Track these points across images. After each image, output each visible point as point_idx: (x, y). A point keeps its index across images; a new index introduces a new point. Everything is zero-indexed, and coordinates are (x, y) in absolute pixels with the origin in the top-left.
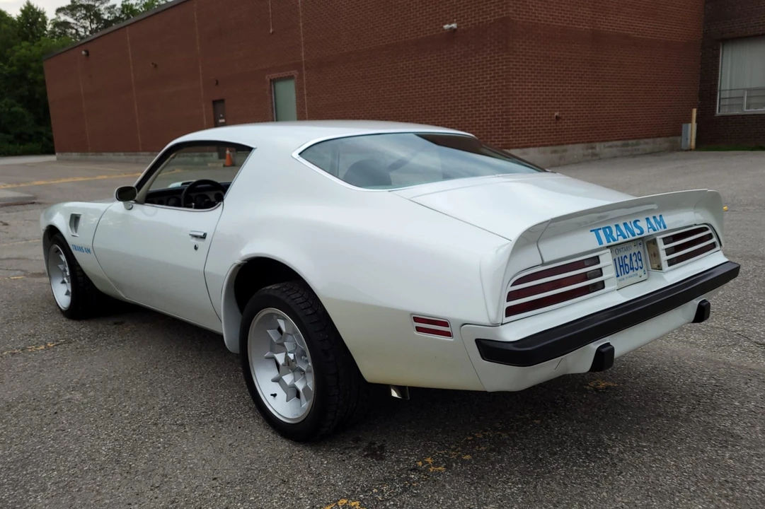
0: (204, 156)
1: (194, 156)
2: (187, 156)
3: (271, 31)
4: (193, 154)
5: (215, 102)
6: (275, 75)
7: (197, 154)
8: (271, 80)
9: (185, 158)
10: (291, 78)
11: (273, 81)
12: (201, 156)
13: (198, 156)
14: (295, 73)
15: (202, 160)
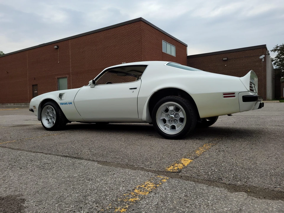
0: (27, 104)
1: (22, 104)
2: (19, 104)
3: (59, 62)
4: (21, 104)
5: (33, 85)
6: (59, 77)
7: (23, 103)
8: (57, 78)
9: (18, 105)
10: (66, 77)
11: (58, 78)
12: (25, 104)
13: (24, 104)
14: (68, 76)
15: (25, 105)
